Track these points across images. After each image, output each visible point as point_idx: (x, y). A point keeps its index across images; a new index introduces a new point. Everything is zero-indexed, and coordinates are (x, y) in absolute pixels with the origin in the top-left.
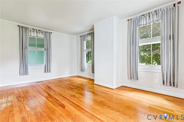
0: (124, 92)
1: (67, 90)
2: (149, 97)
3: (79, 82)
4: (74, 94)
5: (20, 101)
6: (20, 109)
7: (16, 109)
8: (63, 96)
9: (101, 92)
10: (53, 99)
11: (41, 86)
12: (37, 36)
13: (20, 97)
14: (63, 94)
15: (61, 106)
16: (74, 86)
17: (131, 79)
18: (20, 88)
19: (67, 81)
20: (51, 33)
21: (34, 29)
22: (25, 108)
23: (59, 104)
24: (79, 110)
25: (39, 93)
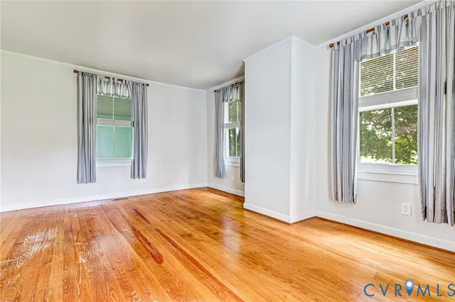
0: (316, 232)
1: (176, 221)
2: (380, 249)
3: (208, 202)
4: (189, 232)
5: (70, 240)
6: (65, 258)
7: (58, 258)
8: (163, 236)
9: (256, 230)
10: (140, 241)
11: (122, 210)
12: (116, 94)
13: (71, 231)
14: (166, 229)
15: (153, 257)
16: (194, 212)
17: (337, 199)
18: (77, 211)
19: (181, 199)
20: (148, 85)
21: (109, 78)
22: (76, 258)
23: (151, 254)
24: (193, 271)
25: (113, 224)
